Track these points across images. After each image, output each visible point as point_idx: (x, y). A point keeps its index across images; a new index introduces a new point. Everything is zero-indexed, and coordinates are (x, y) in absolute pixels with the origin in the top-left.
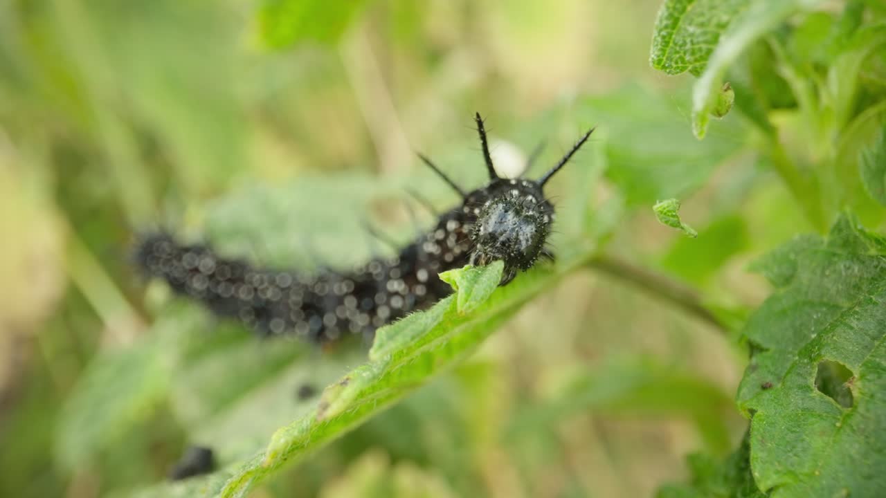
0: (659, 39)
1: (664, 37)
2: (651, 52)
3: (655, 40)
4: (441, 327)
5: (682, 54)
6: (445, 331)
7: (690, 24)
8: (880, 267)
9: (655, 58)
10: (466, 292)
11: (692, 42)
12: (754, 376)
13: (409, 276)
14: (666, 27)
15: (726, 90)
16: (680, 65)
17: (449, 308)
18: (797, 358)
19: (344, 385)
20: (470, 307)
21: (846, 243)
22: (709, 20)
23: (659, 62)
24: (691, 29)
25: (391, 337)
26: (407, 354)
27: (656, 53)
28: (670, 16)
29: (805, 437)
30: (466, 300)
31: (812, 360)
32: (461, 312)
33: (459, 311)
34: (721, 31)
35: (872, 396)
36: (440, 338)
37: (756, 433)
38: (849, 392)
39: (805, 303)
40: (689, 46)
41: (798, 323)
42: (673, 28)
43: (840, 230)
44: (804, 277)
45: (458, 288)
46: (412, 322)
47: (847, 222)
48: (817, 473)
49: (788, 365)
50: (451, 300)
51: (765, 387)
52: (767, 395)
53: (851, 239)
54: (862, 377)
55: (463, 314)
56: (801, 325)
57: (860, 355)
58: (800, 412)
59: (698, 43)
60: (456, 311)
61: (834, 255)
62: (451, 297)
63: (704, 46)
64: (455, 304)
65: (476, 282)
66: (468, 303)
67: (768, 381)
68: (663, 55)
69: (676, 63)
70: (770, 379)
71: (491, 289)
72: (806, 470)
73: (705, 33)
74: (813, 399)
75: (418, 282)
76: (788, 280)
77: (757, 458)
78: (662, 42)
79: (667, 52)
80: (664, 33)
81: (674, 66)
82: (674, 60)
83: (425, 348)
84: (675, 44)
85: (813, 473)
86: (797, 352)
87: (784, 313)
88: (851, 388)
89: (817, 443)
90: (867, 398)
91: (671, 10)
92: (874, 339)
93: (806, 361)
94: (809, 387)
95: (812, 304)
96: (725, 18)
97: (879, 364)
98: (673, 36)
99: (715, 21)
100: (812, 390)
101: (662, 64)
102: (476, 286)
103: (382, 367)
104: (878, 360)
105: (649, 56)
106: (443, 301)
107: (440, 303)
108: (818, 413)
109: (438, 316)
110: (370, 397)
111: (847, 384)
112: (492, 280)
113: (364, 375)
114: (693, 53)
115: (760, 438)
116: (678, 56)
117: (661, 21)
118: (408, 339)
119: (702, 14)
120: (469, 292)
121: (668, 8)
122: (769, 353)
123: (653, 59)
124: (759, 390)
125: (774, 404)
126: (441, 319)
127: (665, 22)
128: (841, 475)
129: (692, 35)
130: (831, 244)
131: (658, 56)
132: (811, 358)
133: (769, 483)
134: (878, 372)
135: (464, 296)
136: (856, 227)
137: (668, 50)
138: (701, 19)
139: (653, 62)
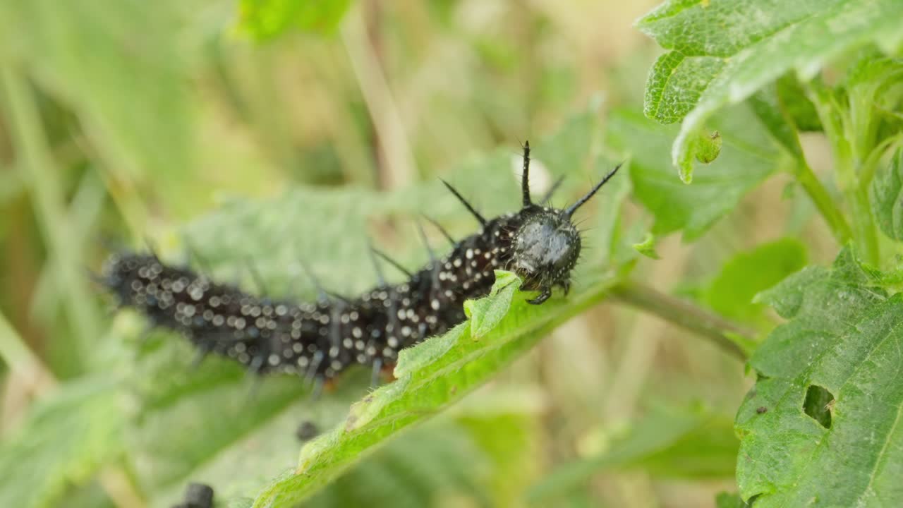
0: (650, 95)
1: (654, 94)
2: (645, 105)
3: (647, 96)
4: (455, 351)
5: (671, 108)
6: (459, 356)
7: (675, 84)
8: (873, 298)
9: (648, 110)
10: (479, 318)
11: (677, 99)
12: (751, 401)
13: (421, 306)
14: (655, 85)
15: (714, 138)
16: (670, 117)
17: (462, 332)
18: (792, 385)
19: (368, 402)
20: (482, 331)
21: (847, 275)
22: (690, 83)
23: (653, 113)
24: (676, 89)
25: (412, 358)
26: (425, 376)
27: (649, 106)
28: (659, 77)
29: (787, 454)
30: (479, 327)
31: (803, 385)
32: (474, 336)
33: (472, 335)
34: (700, 93)
35: (845, 416)
36: (454, 364)
37: (743, 450)
38: (828, 413)
39: (807, 333)
40: (675, 102)
41: (797, 352)
42: (662, 87)
43: (843, 263)
44: (808, 307)
45: (471, 316)
46: (430, 346)
47: (849, 254)
48: (795, 485)
49: (784, 392)
50: (465, 326)
51: (759, 412)
52: (761, 419)
53: (852, 271)
54: (840, 398)
55: (476, 337)
56: (800, 354)
57: (841, 381)
58: (787, 433)
59: (683, 100)
60: (470, 336)
61: (837, 286)
62: (465, 323)
63: (688, 104)
64: (468, 331)
65: (487, 310)
66: (480, 329)
67: (764, 405)
68: (656, 108)
69: (667, 115)
70: (765, 404)
71: (500, 316)
72: (784, 483)
73: (687, 93)
74: (800, 420)
75: (430, 311)
76: (793, 311)
77: (742, 472)
78: (653, 98)
79: (659, 105)
80: (654, 90)
81: (666, 117)
82: (665, 112)
83: (441, 372)
84: (665, 100)
85: (792, 485)
86: (793, 379)
87: (787, 342)
88: (831, 409)
89: (798, 459)
90: (841, 418)
91: (658, 72)
92: (854, 365)
93: (798, 387)
94: (798, 410)
95: (812, 334)
96: (702, 82)
97: (855, 387)
98: (663, 93)
99: (694, 83)
100: (799, 413)
101: (656, 115)
102: (488, 313)
103: (403, 385)
104: (854, 383)
105: (643, 108)
106: (458, 327)
107: (454, 329)
108: (802, 434)
109: (453, 340)
110: (389, 418)
111: (828, 406)
112: (502, 308)
113: (387, 392)
114: (679, 108)
115: (746, 455)
116: (667, 109)
117: (651, 80)
118: (427, 359)
119: (685, 78)
120: (481, 319)
121: (656, 70)
122: (769, 381)
123: (646, 111)
124: (754, 414)
125: (765, 426)
126: (456, 342)
127: (654, 82)
128: (814, 486)
129: (677, 94)
130: (835, 275)
131: (651, 109)
132: (802, 383)
133: (751, 494)
134: (853, 395)
135: (477, 323)
136: (856, 260)
137: (659, 104)
138: (683, 82)
139: (647, 114)
